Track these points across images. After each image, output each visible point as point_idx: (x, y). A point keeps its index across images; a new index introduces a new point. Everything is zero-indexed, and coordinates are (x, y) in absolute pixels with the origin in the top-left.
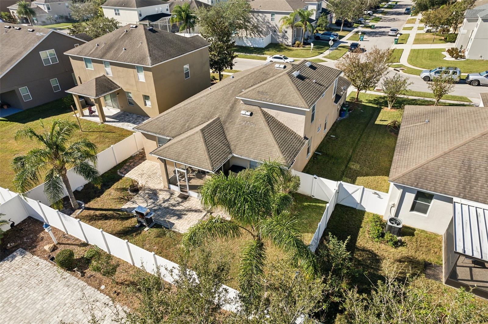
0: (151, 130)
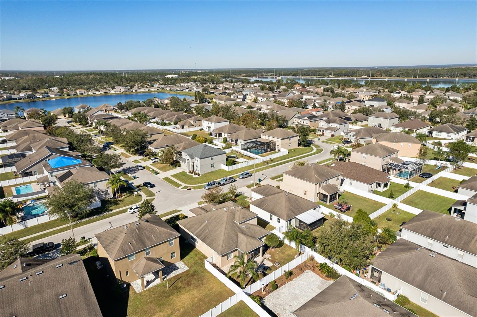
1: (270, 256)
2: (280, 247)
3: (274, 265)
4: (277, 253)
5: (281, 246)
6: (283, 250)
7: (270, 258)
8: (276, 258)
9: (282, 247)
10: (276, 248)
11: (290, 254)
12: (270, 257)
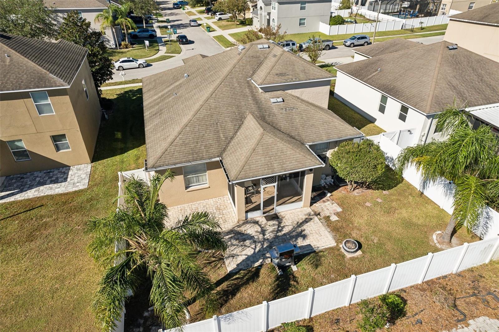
0: (177, 161)
1: (339, 210)
2: (383, 189)
3: (337, 249)
4: (368, 204)
5: (390, 187)
6: (392, 201)
7: (334, 218)
8: (357, 221)
9: (391, 191)
10: (368, 187)
11: (415, 220)
12: (337, 214)
